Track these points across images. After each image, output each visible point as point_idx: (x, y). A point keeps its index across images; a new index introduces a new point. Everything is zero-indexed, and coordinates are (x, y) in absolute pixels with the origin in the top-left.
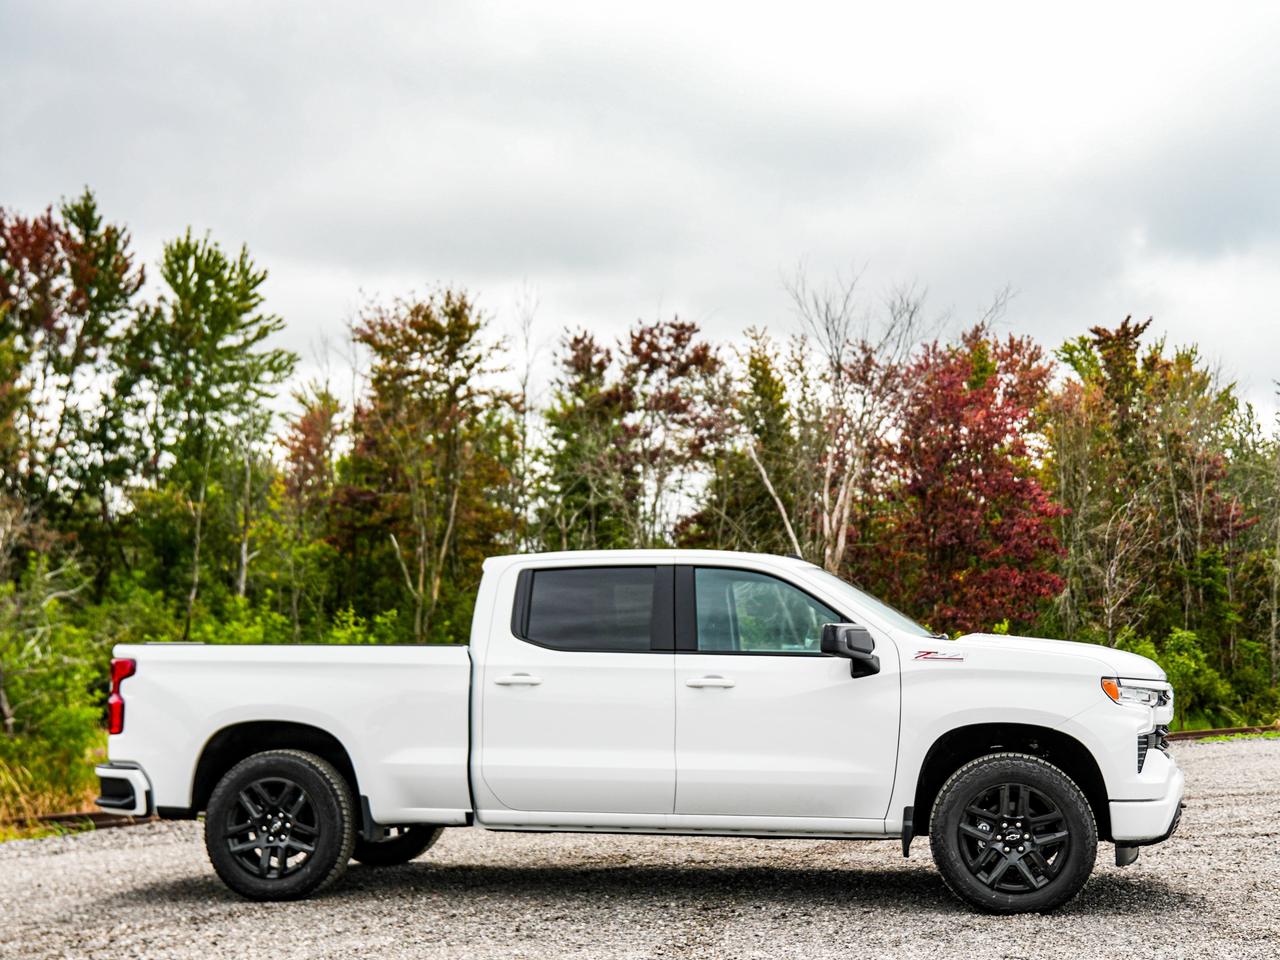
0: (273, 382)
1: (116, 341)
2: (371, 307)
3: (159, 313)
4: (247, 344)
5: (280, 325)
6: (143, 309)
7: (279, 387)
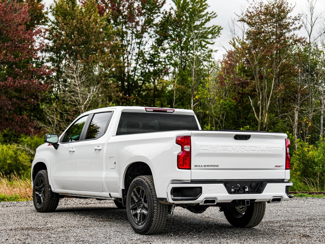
0: (212, 38)
1: (156, 25)
2: (251, 7)
3: (170, 14)
4: (203, 24)
5: (214, 15)
6: (164, 13)
7: (214, 40)
